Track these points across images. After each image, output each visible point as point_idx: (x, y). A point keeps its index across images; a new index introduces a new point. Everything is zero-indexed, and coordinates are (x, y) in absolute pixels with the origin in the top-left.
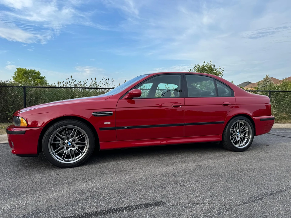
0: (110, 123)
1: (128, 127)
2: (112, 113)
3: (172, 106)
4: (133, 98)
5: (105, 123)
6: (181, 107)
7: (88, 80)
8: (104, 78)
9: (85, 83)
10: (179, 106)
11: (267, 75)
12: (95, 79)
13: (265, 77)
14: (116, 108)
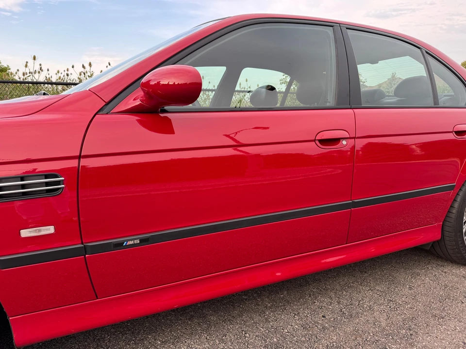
0: (50, 230)
1: (142, 241)
2: (58, 183)
3: (314, 141)
4: (166, 108)
5: (25, 233)
6: (344, 142)
7: (73, 67)
8: (110, 65)
9: (68, 75)
10: (336, 141)
11: (393, 74)
12: (90, 65)
13: (390, 77)
14: (79, 157)
